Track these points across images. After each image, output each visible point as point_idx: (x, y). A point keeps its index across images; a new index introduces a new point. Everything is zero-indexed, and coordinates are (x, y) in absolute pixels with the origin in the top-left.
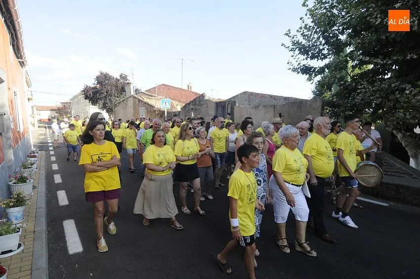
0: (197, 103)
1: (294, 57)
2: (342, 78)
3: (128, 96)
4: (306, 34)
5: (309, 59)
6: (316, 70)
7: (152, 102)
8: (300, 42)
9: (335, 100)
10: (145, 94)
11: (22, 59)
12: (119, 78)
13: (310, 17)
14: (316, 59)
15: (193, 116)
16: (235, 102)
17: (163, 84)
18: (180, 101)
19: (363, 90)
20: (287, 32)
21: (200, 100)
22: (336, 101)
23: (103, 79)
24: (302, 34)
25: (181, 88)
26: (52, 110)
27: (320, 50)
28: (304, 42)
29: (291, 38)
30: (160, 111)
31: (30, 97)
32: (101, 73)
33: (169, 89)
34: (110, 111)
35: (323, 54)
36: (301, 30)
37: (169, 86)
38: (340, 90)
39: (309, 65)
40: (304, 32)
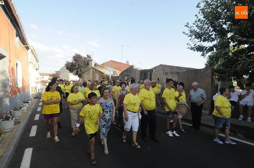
0: (129, 71)
1: (191, 40)
2: (226, 54)
3: (90, 67)
5: (202, 41)
6: (207, 48)
7: (103, 71)
8: (195, 30)
10: (100, 66)
11: (27, 45)
12: (86, 57)
13: (202, 14)
14: (207, 42)
16: (153, 71)
17: (111, 61)
18: (120, 70)
19: (243, 62)
20: (187, 25)
21: (130, 69)
22: (222, 69)
23: (77, 58)
24: (197, 26)
26: (50, 75)
27: (210, 36)
28: (198, 31)
29: (189, 28)
30: (107, 76)
31: (38, 68)
32: (76, 54)
33: (115, 63)
34: (80, 76)
35: (212, 38)
36: (196, 23)
37: (114, 61)
38: (225, 61)
39: (202, 45)
40: (198, 24)
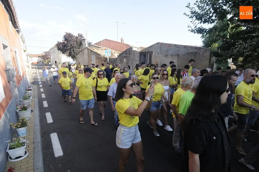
0: (128, 52)
1: (192, 22)
2: (224, 36)
3: (84, 47)
4: (200, 5)
5: (202, 23)
6: (207, 30)
7: (99, 51)
8: (196, 11)
9: (219, 52)
10: (95, 46)
11: (18, 28)
12: (77, 36)
14: (207, 23)
15: (125, 61)
16: (152, 52)
17: (105, 39)
18: (116, 50)
20: (188, 5)
23: (68, 37)
24: (198, 6)
25: (117, 41)
26: (39, 57)
27: (210, 17)
28: (199, 11)
29: (190, 9)
30: (104, 58)
31: (25, 49)
32: (67, 33)
33: (110, 42)
34: (73, 57)
35: (212, 20)
36: (197, 3)
37: (109, 40)
38: (223, 44)
39: (202, 27)
40: (199, 4)
